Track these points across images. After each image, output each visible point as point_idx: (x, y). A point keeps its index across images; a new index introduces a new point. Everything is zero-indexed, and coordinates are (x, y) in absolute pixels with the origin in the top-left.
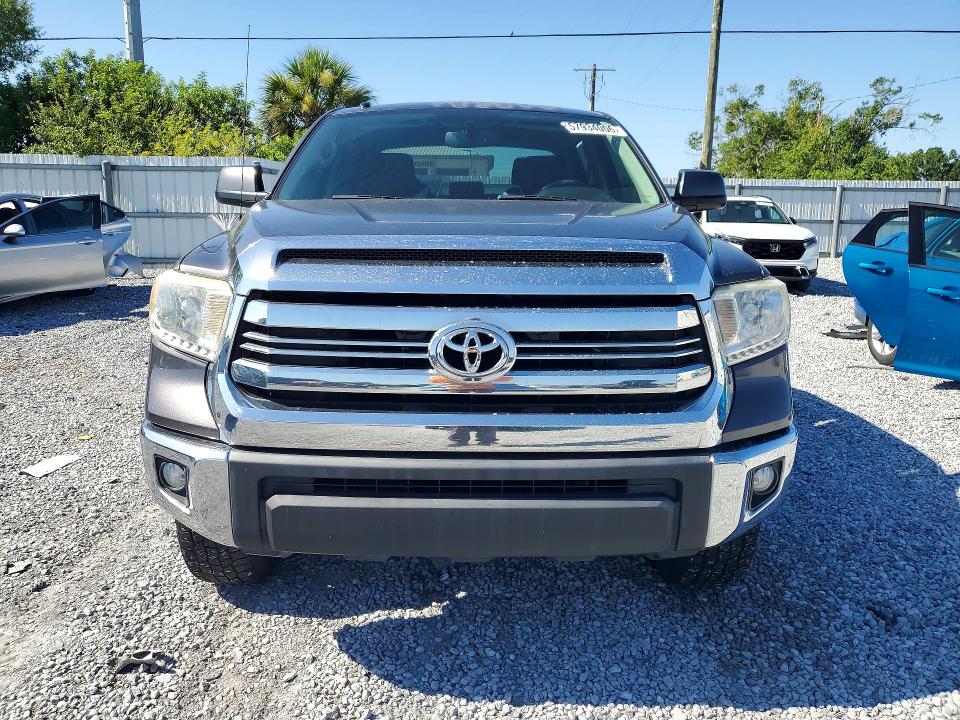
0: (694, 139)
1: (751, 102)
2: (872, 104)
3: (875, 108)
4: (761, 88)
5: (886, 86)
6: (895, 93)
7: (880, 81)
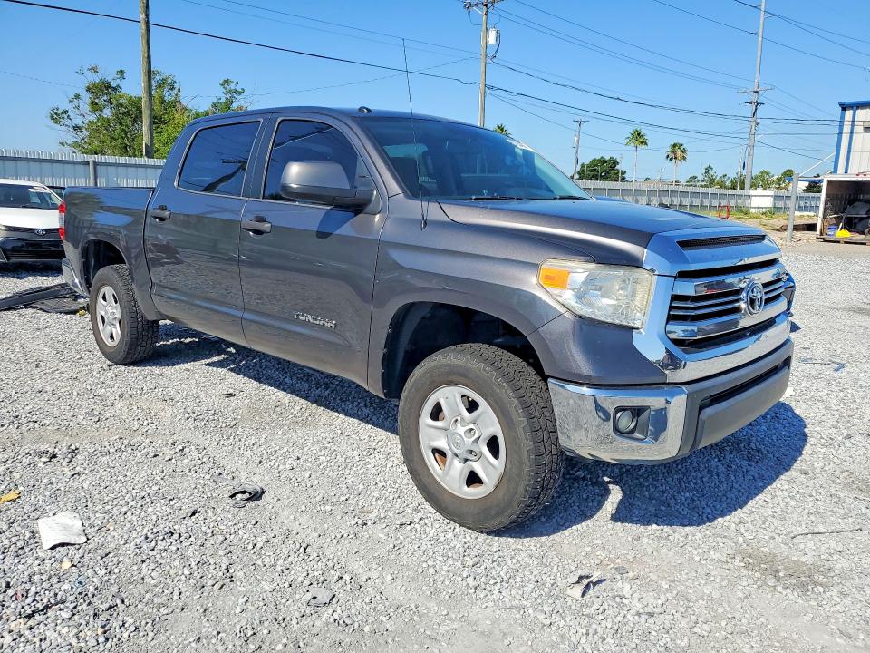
0: (56, 114)
1: (113, 85)
2: (223, 100)
3: (226, 104)
4: (122, 72)
5: (232, 86)
6: (240, 93)
7: (227, 82)
